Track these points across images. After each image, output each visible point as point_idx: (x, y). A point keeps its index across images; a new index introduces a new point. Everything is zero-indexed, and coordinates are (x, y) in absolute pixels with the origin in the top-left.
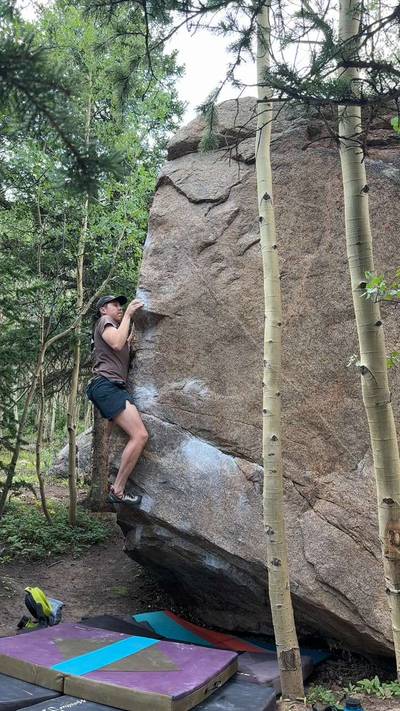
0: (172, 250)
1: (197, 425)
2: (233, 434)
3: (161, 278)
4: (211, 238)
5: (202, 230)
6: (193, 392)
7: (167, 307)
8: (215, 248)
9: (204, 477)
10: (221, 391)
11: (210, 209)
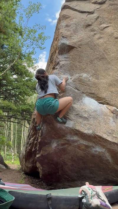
0: (75, 25)
1: (89, 91)
2: (104, 95)
3: (71, 34)
4: (90, 23)
5: (86, 20)
6: (87, 78)
7: (75, 44)
8: (92, 27)
9: (95, 111)
10: (97, 79)
11: (88, 15)
